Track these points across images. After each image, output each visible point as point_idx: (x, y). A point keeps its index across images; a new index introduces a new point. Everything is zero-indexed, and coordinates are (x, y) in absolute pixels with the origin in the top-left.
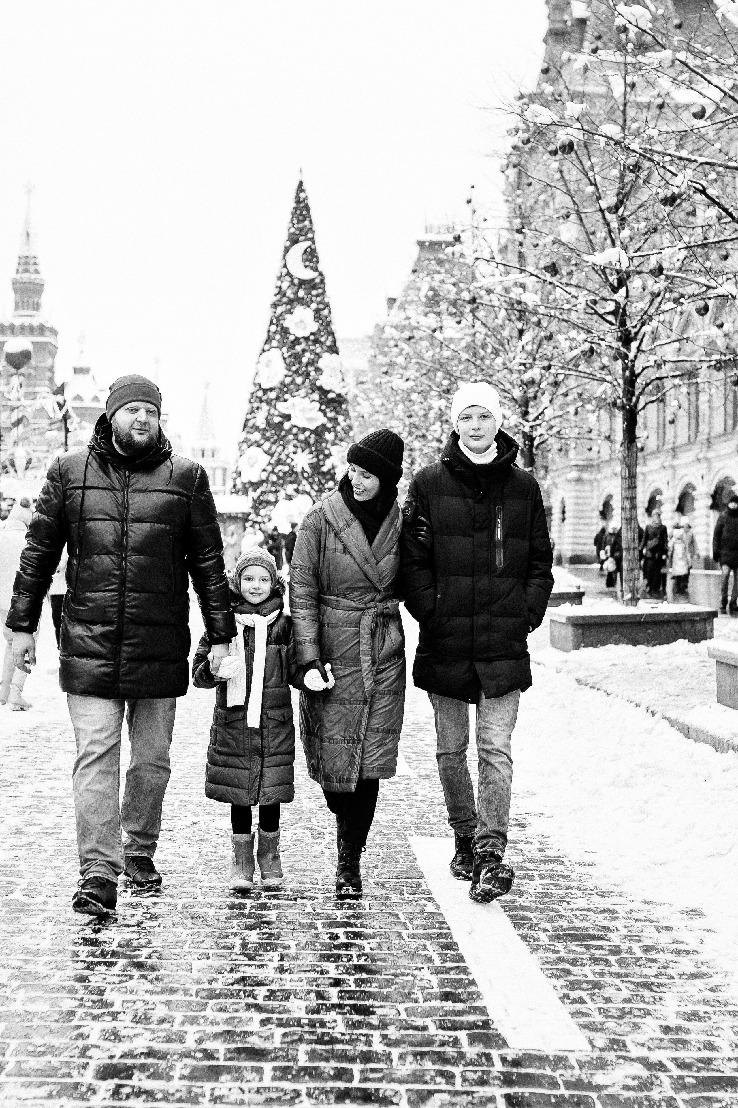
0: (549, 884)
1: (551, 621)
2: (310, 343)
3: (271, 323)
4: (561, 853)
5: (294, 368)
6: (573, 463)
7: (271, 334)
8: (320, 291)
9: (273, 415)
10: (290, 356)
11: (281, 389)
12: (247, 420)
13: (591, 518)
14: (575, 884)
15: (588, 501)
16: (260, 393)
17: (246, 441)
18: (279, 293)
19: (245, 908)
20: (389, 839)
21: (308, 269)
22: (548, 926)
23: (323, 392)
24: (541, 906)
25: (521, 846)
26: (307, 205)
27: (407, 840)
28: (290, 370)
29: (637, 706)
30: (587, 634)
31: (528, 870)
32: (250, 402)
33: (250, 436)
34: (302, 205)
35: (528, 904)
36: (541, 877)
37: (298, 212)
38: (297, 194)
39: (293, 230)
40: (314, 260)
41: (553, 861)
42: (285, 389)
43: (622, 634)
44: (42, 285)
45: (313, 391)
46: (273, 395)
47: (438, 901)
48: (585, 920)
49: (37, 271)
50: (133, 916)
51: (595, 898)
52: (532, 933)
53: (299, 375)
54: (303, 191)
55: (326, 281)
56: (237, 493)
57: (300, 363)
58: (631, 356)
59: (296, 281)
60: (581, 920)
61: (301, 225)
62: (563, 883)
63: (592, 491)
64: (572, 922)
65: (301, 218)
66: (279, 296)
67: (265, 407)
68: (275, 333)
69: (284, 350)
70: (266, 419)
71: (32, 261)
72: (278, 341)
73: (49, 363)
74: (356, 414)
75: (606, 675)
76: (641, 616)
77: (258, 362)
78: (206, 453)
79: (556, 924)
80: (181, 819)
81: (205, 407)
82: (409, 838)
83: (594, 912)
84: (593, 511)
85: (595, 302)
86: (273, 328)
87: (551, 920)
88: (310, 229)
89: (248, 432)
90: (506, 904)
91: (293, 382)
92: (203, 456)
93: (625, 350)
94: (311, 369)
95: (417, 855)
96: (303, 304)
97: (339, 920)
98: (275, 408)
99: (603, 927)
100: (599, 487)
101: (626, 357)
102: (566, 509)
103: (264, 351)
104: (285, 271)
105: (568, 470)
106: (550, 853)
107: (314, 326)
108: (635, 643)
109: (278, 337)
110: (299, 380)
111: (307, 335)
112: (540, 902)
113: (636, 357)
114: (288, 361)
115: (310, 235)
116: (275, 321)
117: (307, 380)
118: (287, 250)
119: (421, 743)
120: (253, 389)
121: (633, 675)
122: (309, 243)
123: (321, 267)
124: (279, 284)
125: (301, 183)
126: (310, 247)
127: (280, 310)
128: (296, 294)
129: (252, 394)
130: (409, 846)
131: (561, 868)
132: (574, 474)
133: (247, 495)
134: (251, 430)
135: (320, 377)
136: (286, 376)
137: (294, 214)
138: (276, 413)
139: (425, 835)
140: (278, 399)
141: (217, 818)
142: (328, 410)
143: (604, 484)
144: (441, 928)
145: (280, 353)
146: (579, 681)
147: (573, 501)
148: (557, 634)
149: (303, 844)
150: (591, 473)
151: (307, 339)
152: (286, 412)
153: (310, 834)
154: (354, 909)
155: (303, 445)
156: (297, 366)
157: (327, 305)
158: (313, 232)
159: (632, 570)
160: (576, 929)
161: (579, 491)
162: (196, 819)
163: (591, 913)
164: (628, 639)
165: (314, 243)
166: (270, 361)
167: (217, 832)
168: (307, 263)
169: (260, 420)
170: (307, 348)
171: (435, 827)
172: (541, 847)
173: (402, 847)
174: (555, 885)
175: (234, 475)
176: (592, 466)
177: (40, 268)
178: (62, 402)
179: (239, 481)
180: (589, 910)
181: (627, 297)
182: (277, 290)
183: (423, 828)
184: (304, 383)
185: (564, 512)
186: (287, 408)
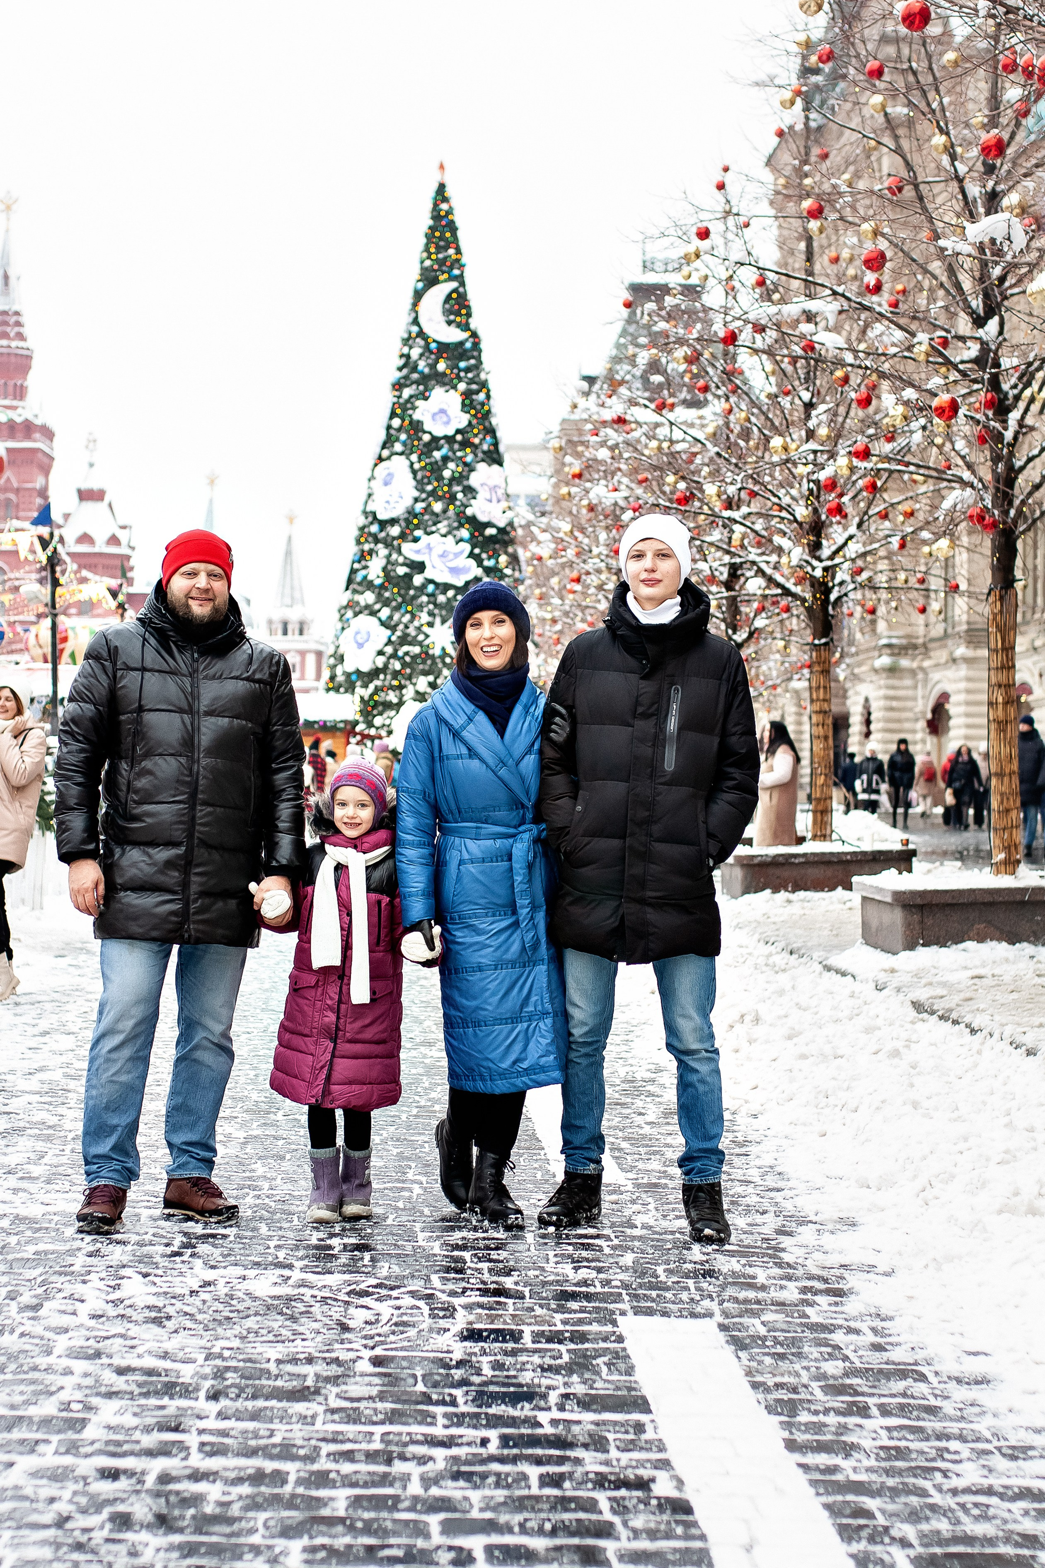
0: (902, 1427)
1: (865, 899)
2: (456, 446)
3: (393, 415)
4: (920, 1355)
5: (429, 488)
6: (884, 641)
7: (392, 432)
8: (473, 362)
9: (396, 563)
10: (423, 468)
11: (408, 522)
12: (353, 572)
13: (914, 731)
14: (954, 1427)
15: (909, 704)
16: (374, 528)
17: (350, 605)
18: (405, 366)
19: (284, 1482)
20: (580, 1322)
21: (453, 326)
22: (909, 1531)
23: (477, 525)
24: (891, 1482)
25: (838, 1337)
26: (452, 222)
27: (614, 1323)
28: (422, 491)
29: (1030, 1053)
30: (929, 922)
31: (857, 1393)
32: (358, 542)
33: (357, 597)
34: (444, 223)
35: (862, 1477)
36: (885, 1411)
37: (437, 234)
38: (436, 205)
39: (428, 263)
40: (464, 311)
41: (903, 1374)
42: (415, 521)
43: (989, 922)
44: (29, 358)
45: (461, 525)
46: (395, 531)
47: (680, 1467)
48: (985, 1517)
49: (20, 337)
50: (52, 1500)
51: (1000, 1463)
52: (878, 1549)
53: (439, 499)
54: (445, 200)
55: (482, 346)
56: (337, 689)
57: (440, 478)
58: (1009, 435)
59: (433, 346)
60: (977, 1518)
61: (441, 256)
62: (931, 1424)
63: (915, 687)
64: (958, 1522)
65: (442, 243)
66: (405, 371)
67: (382, 551)
68: (399, 430)
69: (414, 457)
70: (384, 569)
71: (13, 320)
72: (404, 444)
73: (39, 482)
74: (528, 554)
75: (968, 995)
76: (1024, 890)
77: (372, 478)
78: (290, 628)
79: (925, 1527)
80: (181, 1274)
81: (288, 553)
82: (620, 1319)
83: (1002, 1496)
84: (917, 720)
85: (945, 343)
86: (396, 422)
87: (914, 1516)
88: (457, 263)
89: (355, 591)
90: (818, 1476)
91: (427, 509)
92: (285, 633)
93: (997, 425)
94: (457, 488)
95: (634, 1360)
96: (444, 384)
97: (475, 1514)
98: (400, 553)
99: (1025, 1536)
100: (926, 681)
101: (1000, 437)
102: (872, 717)
103: (380, 459)
104: (415, 329)
105: (876, 653)
106: (898, 1355)
107: (462, 420)
108: (1013, 939)
109: (403, 437)
110: (438, 507)
111: (451, 432)
112: (888, 1472)
113: (1015, 438)
114: (419, 475)
115: (456, 272)
116: (398, 411)
117: (451, 507)
118: (418, 295)
119: (639, 1120)
120: (362, 521)
121: (1015, 995)
122: (454, 285)
123: (474, 323)
124: (406, 350)
125: (442, 188)
126: (455, 290)
127: (407, 393)
128: (433, 366)
129: (362, 529)
130: (620, 1339)
131: (921, 1388)
132: (885, 660)
133: (353, 693)
134: (359, 588)
135: (473, 502)
136: (416, 500)
137: (429, 237)
138: (401, 560)
139: (649, 1312)
140: (403, 536)
141: (251, 1273)
142: (484, 556)
143: (935, 676)
144: (687, 1537)
145: (407, 463)
146: (918, 1006)
147: (882, 703)
148: (874, 923)
149: (412, 1332)
150: (913, 659)
151: (450, 440)
152: (417, 558)
153: (426, 1310)
154: (508, 1486)
155: (444, 613)
156: (436, 484)
157: (484, 385)
158: (462, 267)
159: (1008, 811)
160: (969, 1540)
161: (893, 688)
162: (210, 1275)
163: (994, 1500)
164: (1002, 931)
165: (463, 284)
166: (390, 475)
167: (248, 1303)
168: (452, 317)
169: (375, 570)
170: (450, 454)
171: (669, 1295)
172: (878, 1340)
173: (605, 1340)
174: (913, 1430)
175: (332, 661)
176: (915, 647)
177: (25, 331)
178: (46, 536)
179: (339, 670)
180: (989, 1491)
181: (1001, 333)
182: (402, 362)
183: (647, 1298)
184: (445, 511)
185: (868, 722)
186: (418, 552)
